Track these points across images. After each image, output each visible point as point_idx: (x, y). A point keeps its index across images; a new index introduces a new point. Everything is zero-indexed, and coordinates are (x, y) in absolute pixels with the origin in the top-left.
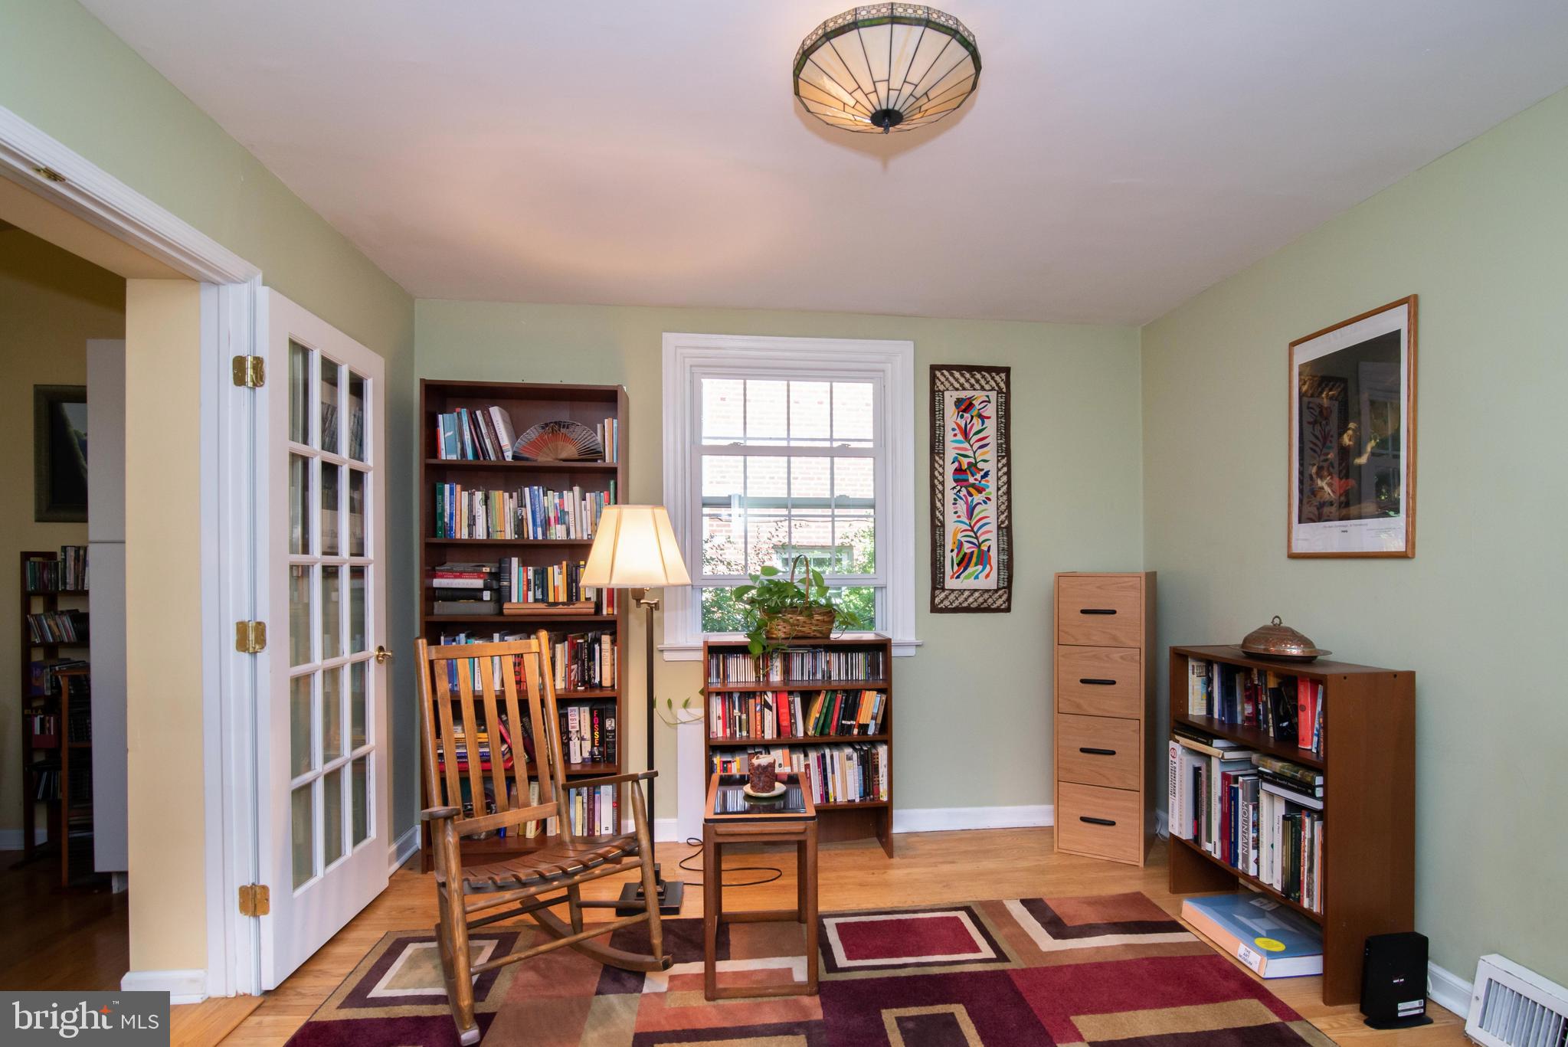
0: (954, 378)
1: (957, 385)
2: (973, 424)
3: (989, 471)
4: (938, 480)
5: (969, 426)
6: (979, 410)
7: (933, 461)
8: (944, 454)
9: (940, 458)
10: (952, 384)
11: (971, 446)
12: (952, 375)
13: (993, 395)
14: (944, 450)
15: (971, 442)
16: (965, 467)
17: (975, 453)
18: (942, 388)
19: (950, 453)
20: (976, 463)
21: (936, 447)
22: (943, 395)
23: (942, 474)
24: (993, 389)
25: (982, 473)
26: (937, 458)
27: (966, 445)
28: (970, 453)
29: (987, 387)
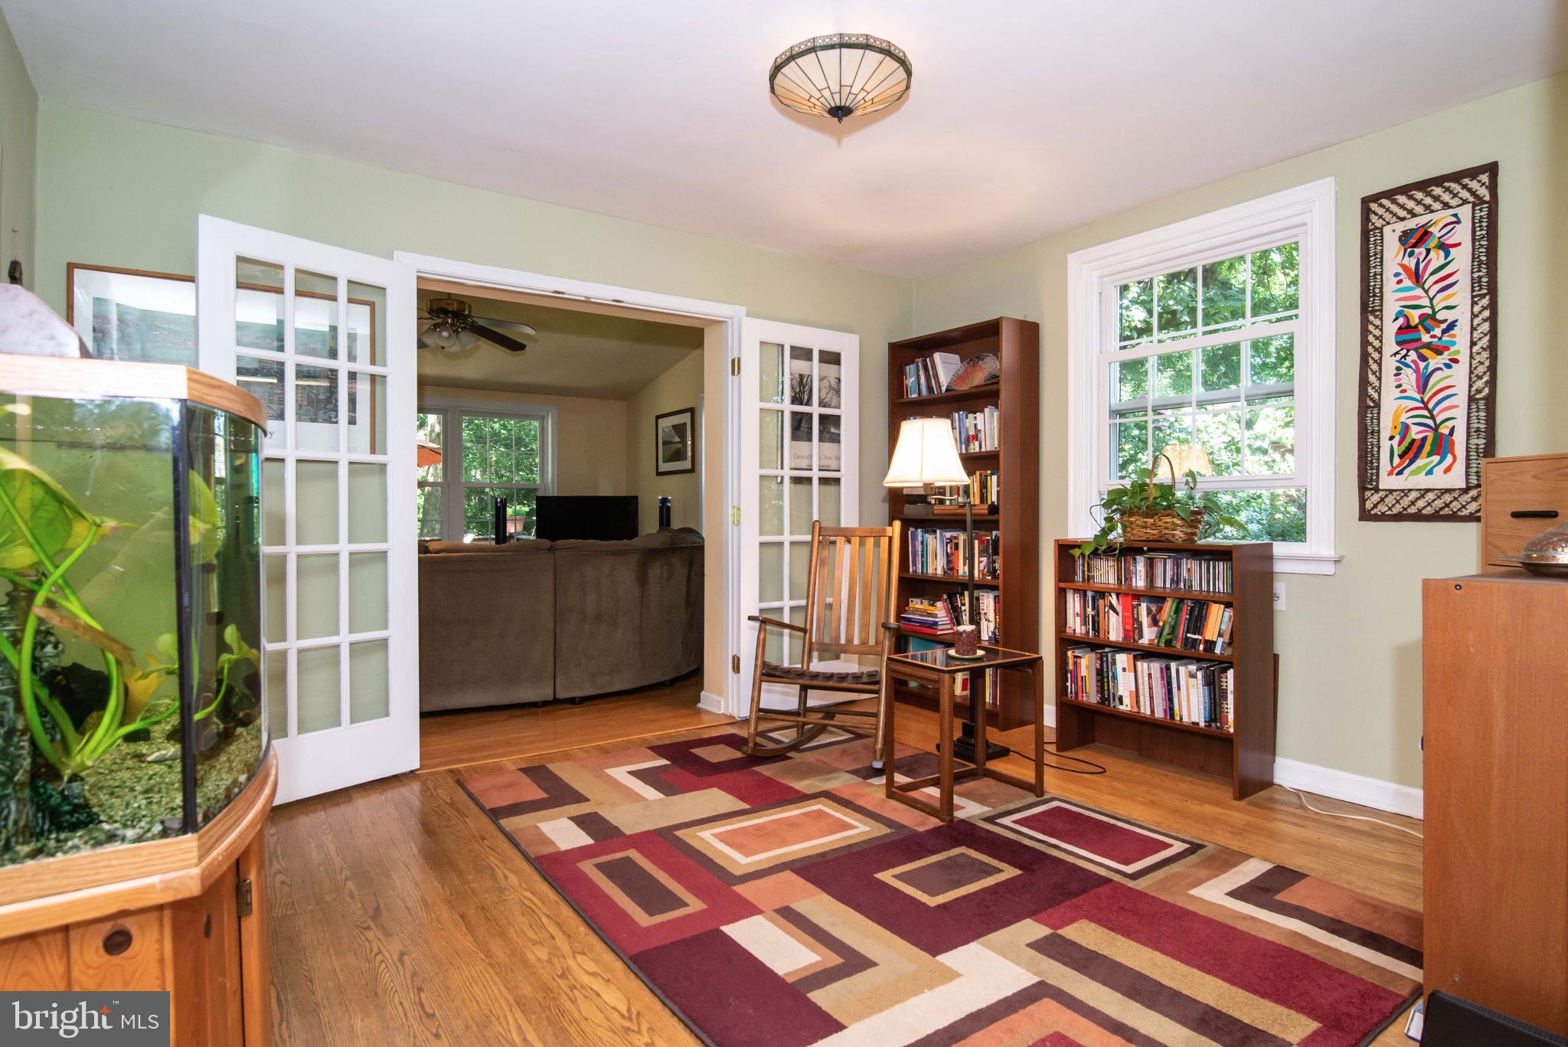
0: (1398, 205)
1: (1402, 213)
2: (1431, 260)
3: (1456, 321)
4: (1374, 347)
5: (1422, 266)
6: (1440, 238)
7: (1365, 323)
8: (1381, 311)
9: (1376, 317)
10: (1395, 215)
11: (1427, 292)
12: (1394, 202)
13: (1465, 212)
14: (1381, 305)
15: (1426, 286)
16: (1414, 321)
17: (1431, 300)
18: (1378, 224)
19: (1391, 306)
20: (1434, 313)
21: (1369, 303)
22: (1381, 232)
23: (1380, 338)
24: (1465, 202)
25: (1444, 326)
26: (1371, 318)
27: (1419, 292)
28: (1425, 302)
29: (1454, 202)
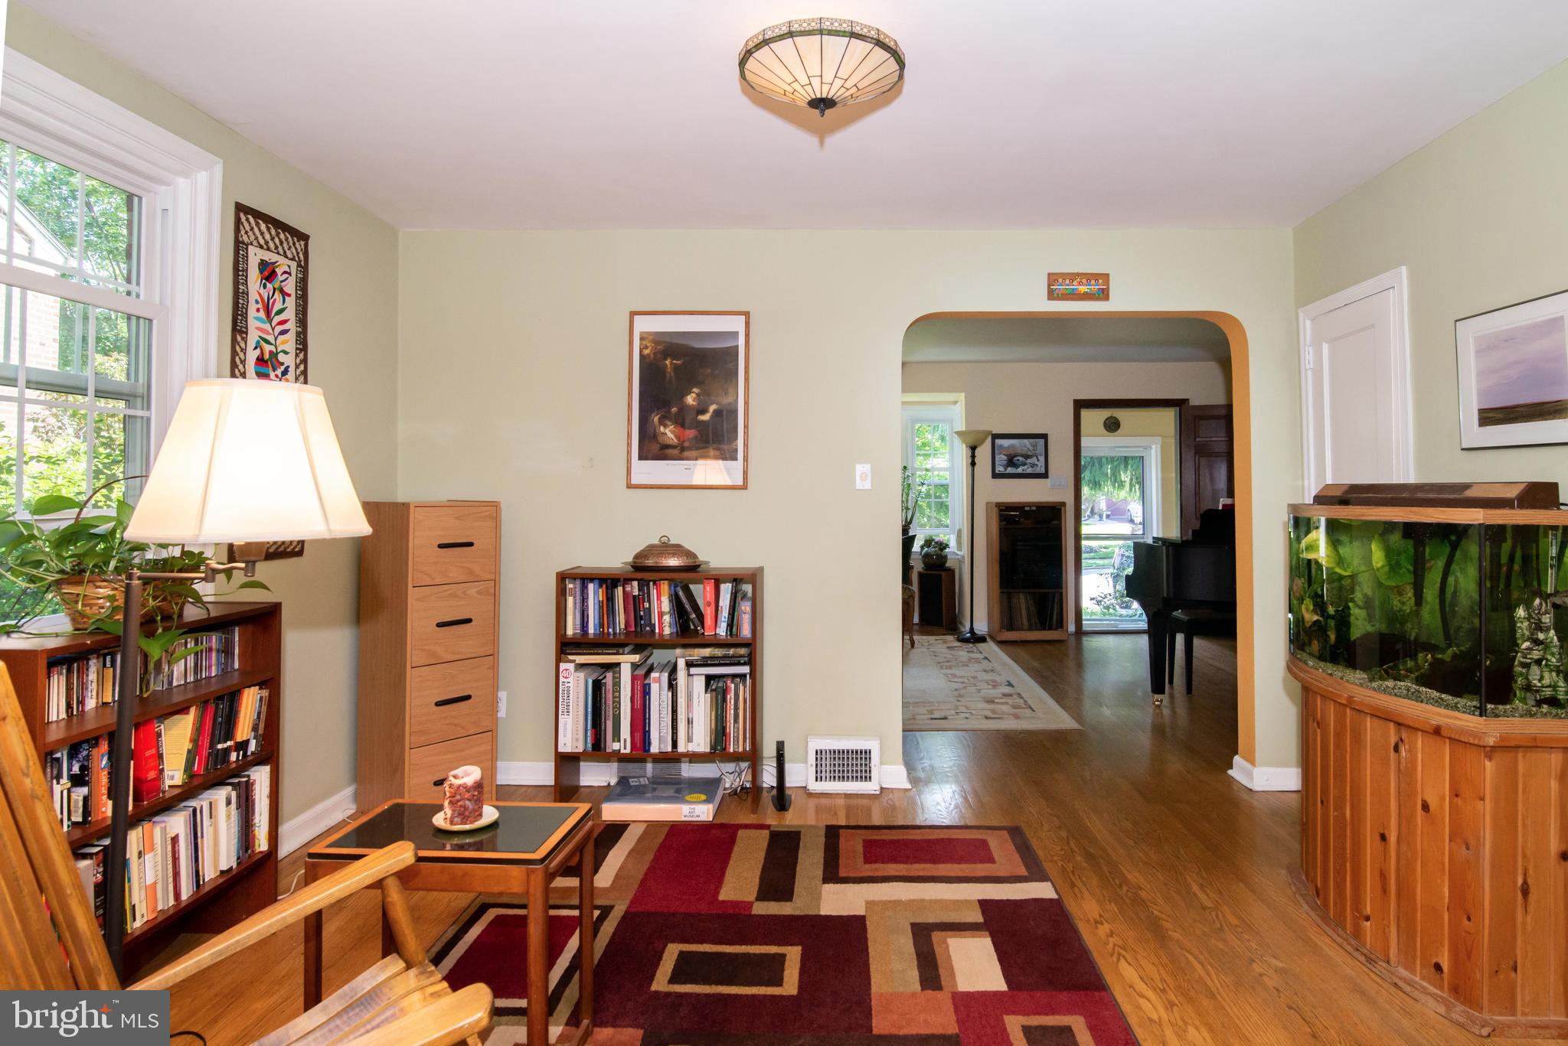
0: (260, 230)
1: (262, 242)
2: (275, 300)
3: (288, 365)
4: (239, 370)
5: (271, 301)
6: (282, 282)
7: (234, 342)
8: (246, 333)
9: (243, 339)
10: (256, 238)
11: (273, 329)
12: (258, 224)
13: (293, 267)
14: (247, 328)
15: (274, 324)
16: (267, 356)
17: (276, 339)
18: (245, 239)
19: (253, 337)
20: (277, 353)
21: (238, 322)
22: (247, 249)
23: (243, 362)
24: (293, 259)
25: (283, 368)
26: (239, 338)
27: (267, 327)
28: (271, 339)
29: (289, 255)
